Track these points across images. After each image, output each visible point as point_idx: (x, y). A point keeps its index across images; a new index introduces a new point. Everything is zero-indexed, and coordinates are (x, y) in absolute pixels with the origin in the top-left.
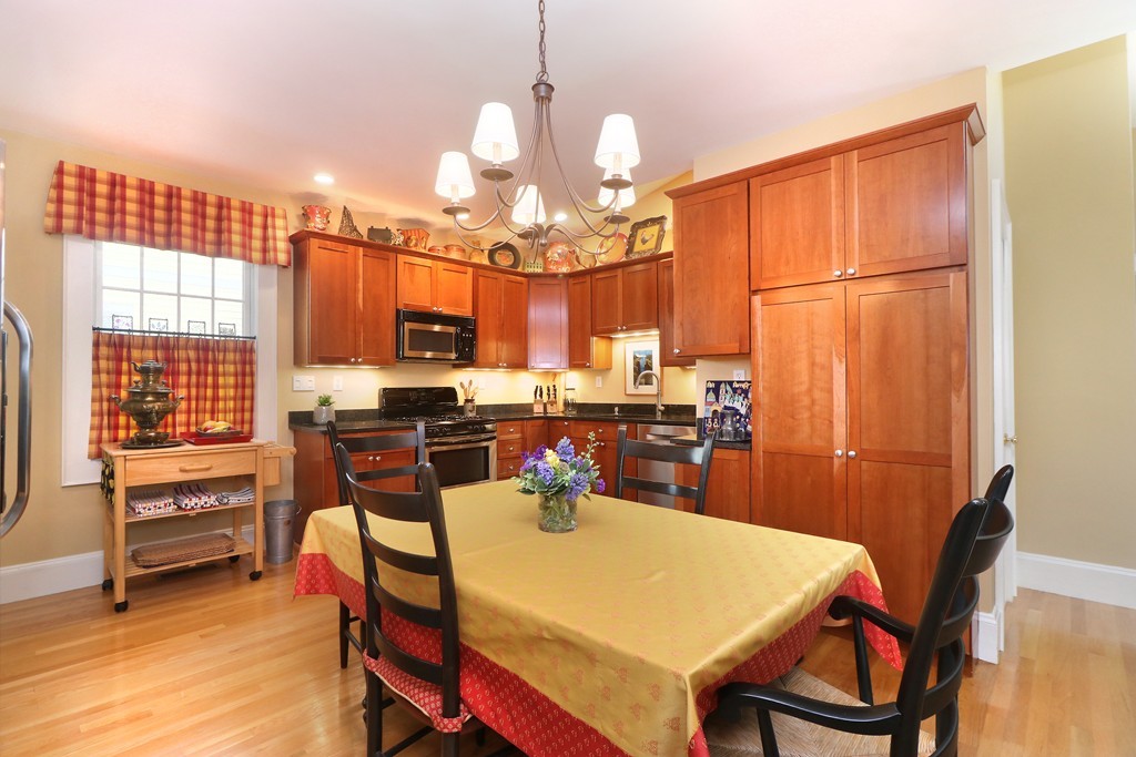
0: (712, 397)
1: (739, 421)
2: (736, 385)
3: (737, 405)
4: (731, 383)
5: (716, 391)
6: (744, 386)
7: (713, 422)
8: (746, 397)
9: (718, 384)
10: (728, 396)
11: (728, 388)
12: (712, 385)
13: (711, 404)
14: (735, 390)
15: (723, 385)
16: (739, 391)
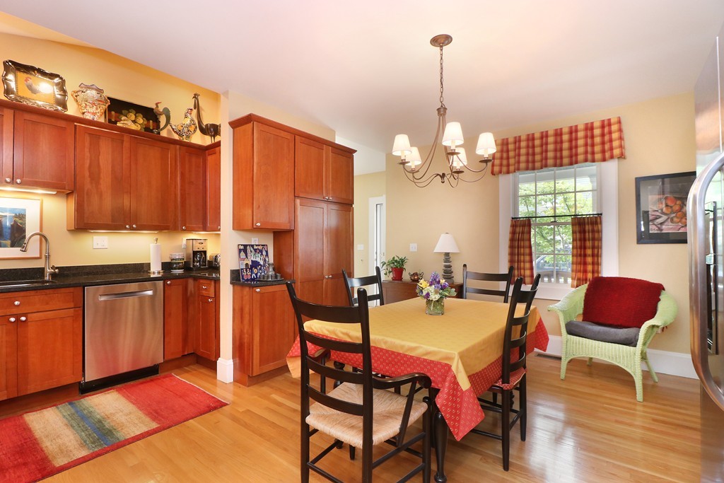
0: (243, 254)
1: (260, 269)
2: (255, 247)
3: (258, 260)
4: (252, 246)
5: (245, 250)
6: (260, 248)
7: (246, 271)
8: (262, 254)
9: (245, 246)
10: (253, 254)
11: (252, 249)
12: (242, 247)
13: (244, 259)
14: (255, 250)
15: (248, 247)
16: (258, 251)
